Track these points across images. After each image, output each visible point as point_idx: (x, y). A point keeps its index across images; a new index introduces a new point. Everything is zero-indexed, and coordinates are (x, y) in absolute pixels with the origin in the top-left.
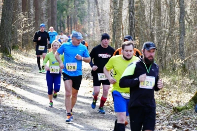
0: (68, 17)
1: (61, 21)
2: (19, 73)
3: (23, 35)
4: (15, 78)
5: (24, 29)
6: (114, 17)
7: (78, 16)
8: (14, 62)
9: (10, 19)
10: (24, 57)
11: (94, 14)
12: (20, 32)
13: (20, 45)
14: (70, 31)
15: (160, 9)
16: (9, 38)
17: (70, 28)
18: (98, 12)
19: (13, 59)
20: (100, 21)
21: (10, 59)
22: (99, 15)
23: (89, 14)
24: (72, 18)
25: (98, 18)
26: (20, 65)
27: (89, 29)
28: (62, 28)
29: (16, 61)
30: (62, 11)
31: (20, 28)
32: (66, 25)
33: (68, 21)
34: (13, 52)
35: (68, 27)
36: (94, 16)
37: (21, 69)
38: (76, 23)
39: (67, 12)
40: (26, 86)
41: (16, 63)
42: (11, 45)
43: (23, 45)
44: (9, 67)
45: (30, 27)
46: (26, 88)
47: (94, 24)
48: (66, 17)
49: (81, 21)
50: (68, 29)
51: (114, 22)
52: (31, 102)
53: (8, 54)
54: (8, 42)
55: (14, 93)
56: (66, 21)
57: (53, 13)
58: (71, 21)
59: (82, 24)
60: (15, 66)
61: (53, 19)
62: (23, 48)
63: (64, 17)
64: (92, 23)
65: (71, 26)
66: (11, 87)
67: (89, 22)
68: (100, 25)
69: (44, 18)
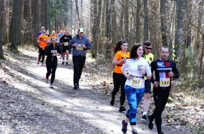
0: (55, 21)
3: (25, 34)
5: (26, 30)
7: (63, 21)
9: (17, 23)
11: (76, 19)
12: (23, 32)
15: (127, 17)
16: (16, 37)
18: (79, 18)
19: (19, 52)
20: (80, 25)
21: (17, 52)
22: (79, 20)
23: (72, 19)
24: (59, 22)
25: (78, 22)
27: (71, 30)
29: (21, 54)
30: (52, 17)
32: (54, 27)
33: (55, 24)
36: (75, 21)
39: (55, 17)
41: (22, 56)
43: (24, 42)
45: (29, 28)
47: (75, 27)
49: (65, 24)
51: (94, 26)
53: (15, 48)
54: (16, 40)
57: (46, 18)
58: (58, 24)
59: (65, 26)
61: (46, 22)
64: (73, 26)
65: (58, 28)
66: (20, 74)
67: (71, 25)
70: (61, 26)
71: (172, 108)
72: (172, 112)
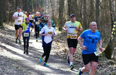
0: (34, 3)
1: (30, 5)
2: (8, 36)
3: (10, 14)
4: (5, 39)
5: (10, 11)
6: (60, 5)
7: (40, 3)
8: (4, 30)
10: (10, 26)
11: (49, 1)
12: (8, 12)
13: (8, 20)
14: (35, 11)
16: (2, 17)
17: (35, 9)
18: (51, 0)
19: (4, 28)
20: (52, 5)
22: (51, 2)
23: (45, 1)
24: (36, 3)
25: (50, 4)
26: (8, 31)
27: (46, 10)
28: (31, 9)
29: (6, 29)
31: (7, 10)
32: (33, 7)
34: (4, 24)
35: (34, 8)
36: (48, 3)
37: (8, 34)
38: (39, 6)
40: (12, 44)
42: (3, 20)
43: (9, 20)
44: (2, 33)
45: (13, 9)
46: (12, 45)
47: (48, 7)
48: (33, 3)
49: (41, 5)
50: (34, 10)
52: (14, 53)
53: (2, 25)
54: (2, 18)
55: (5, 48)
56: (33, 6)
57: (26, 2)
58: (36, 5)
59: (42, 7)
60: (5, 32)
61: (26, 5)
62: (9, 21)
63: (32, 3)
65: (36, 8)
66: (3, 44)
67: (46, 6)
68: (52, 8)
69: (21, 4)
70: (38, 6)
71: (114, 69)
72: (114, 72)
